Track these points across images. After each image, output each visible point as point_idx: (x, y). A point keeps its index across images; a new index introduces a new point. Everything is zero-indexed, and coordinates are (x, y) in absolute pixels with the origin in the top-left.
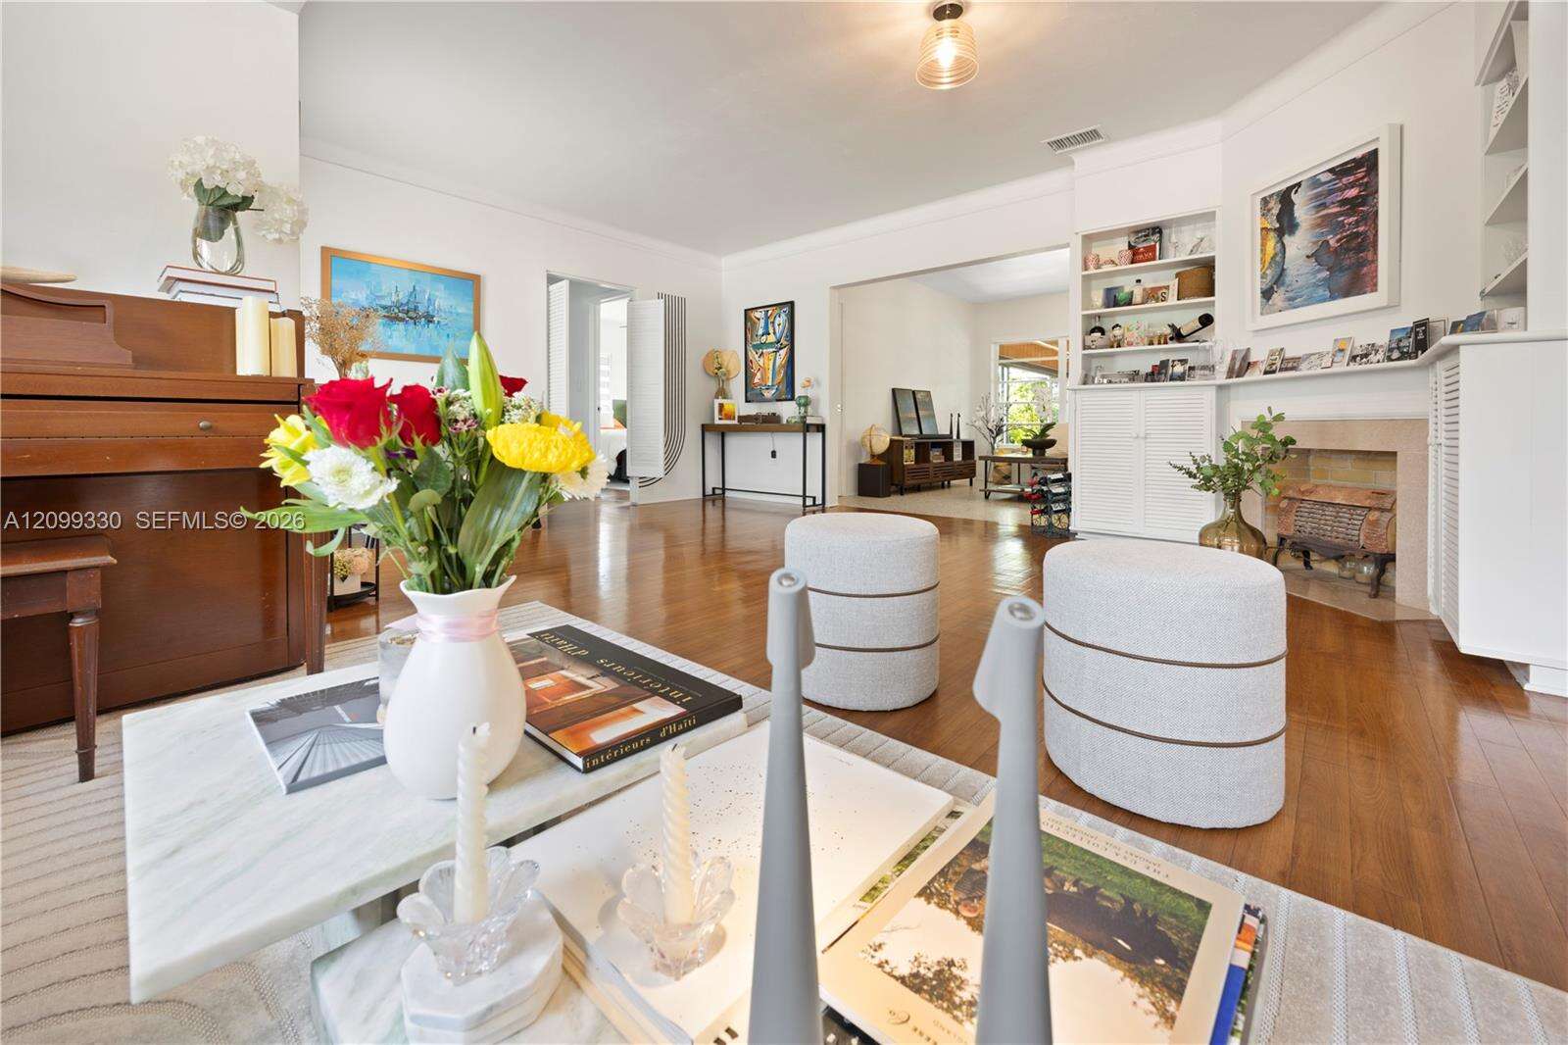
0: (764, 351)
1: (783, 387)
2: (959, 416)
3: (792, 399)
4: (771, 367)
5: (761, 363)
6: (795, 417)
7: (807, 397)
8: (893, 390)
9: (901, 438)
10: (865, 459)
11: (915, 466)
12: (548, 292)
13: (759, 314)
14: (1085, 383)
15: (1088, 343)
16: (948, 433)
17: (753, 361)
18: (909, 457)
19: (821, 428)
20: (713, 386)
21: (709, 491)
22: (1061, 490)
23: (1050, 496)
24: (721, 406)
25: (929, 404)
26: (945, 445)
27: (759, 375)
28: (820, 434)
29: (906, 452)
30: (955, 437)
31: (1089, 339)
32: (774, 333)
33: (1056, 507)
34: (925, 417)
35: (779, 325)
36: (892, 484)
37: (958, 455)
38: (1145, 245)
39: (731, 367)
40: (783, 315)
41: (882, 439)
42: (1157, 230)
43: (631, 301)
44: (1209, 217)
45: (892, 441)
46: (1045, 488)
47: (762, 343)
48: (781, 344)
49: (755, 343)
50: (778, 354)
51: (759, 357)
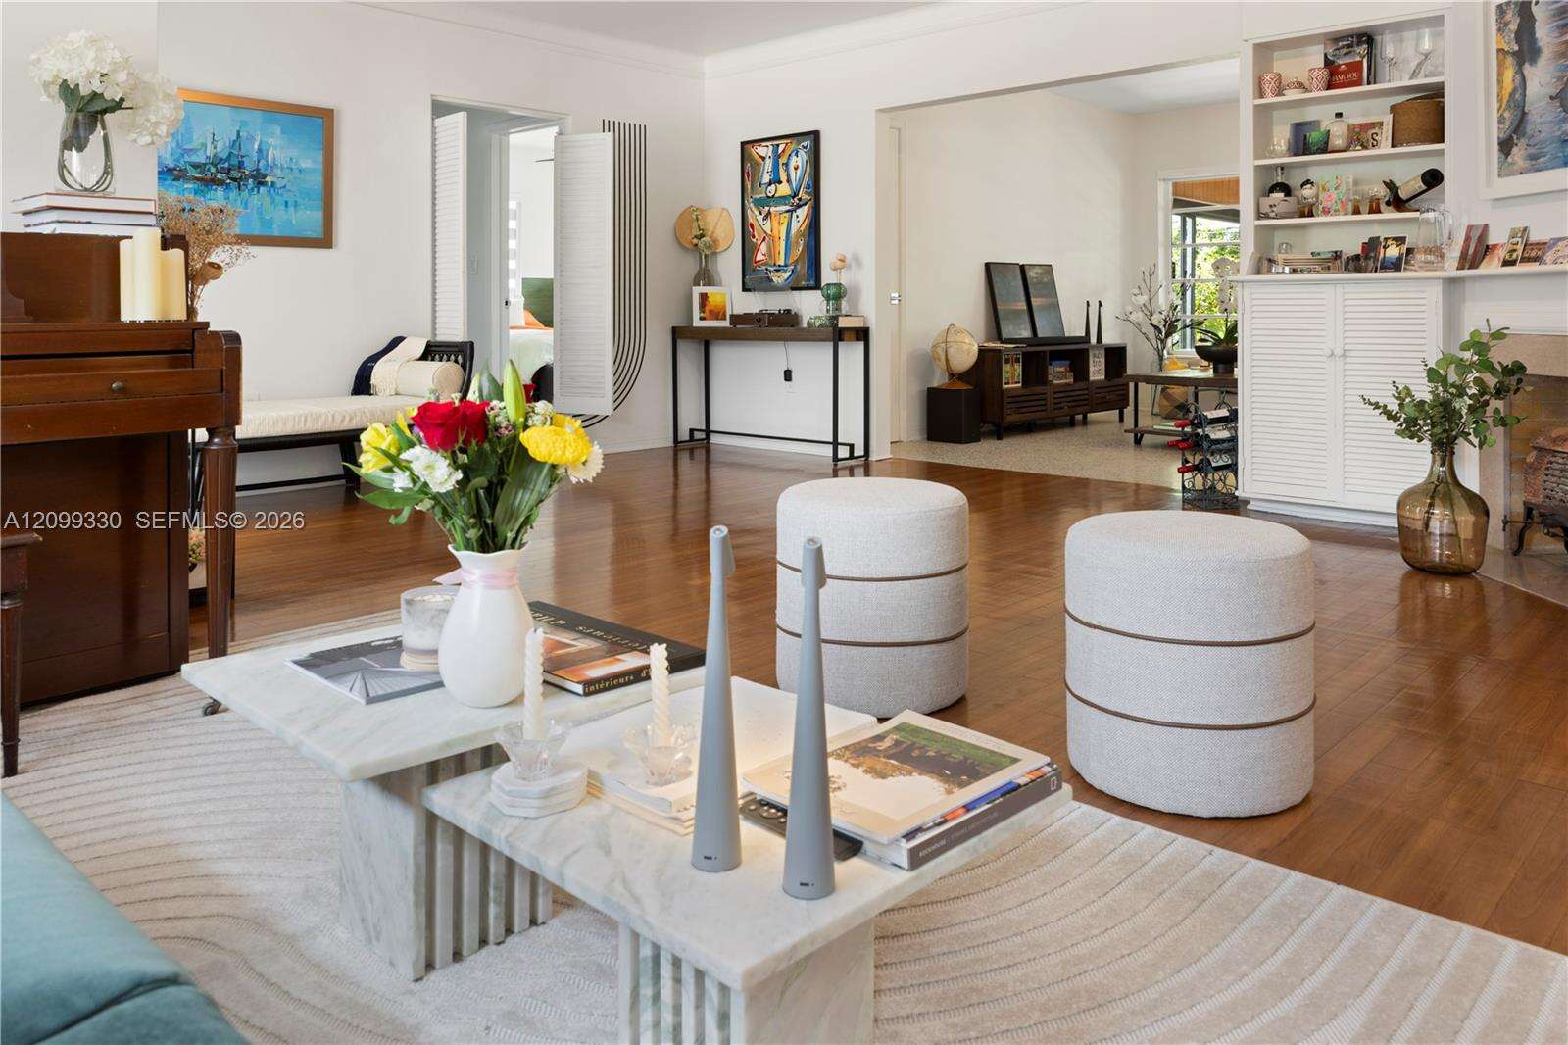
0: (773, 209)
1: (802, 268)
2: (1100, 304)
3: (817, 287)
4: (783, 237)
5: (768, 228)
6: (820, 317)
7: (838, 285)
8: (988, 265)
9: (998, 345)
10: (939, 380)
11: (1023, 392)
12: (434, 128)
13: (763, 150)
14: (1258, 273)
15: (1265, 209)
16: (1082, 334)
17: (756, 226)
18: (1012, 376)
19: (862, 335)
20: (691, 266)
21: (684, 435)
22: (1225, 434)
23: (1206, 445)
24: (704, 297)
25: (1050, 288)
26: (1075, 353)
27: (764, 248)
28: (861, 345)
29: (1006, 368)
30: (1093, 340)
31: (1266, 202)
32: (789, 181)
33: (1218, 461)
34: (1043, 308)
35: (796, 168)
36: (985, 422)
37: (1097, 370)
38: (1348, 60)
39: (720, 234)
40: (802, 153)
41: (966, 347)
42: (1366, 38)
43: (560, 134)
44: (1436, 21)
45: (982, 351)
46: (1200, 431)
47: (768, 197)
48: (800, 199)
49: (758, 197)
50: (794, 214)
51: (764, 219)
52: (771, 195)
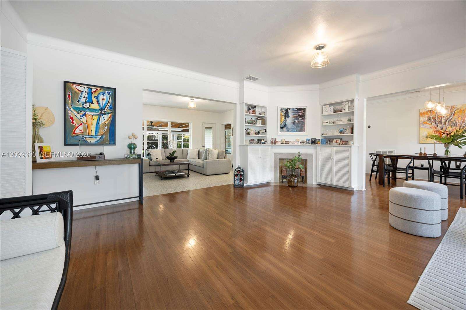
0: (87, 113)
1: (107, 137)
3: (114, 144)
4: (95, 124)
5: (84, 120)
13: (80, 88)
17: (75, 118)
24: (41, 148)
27: (81, 128)
32: (98, 103)
35: (103, 100)
38: (253, 110)
40: (106, 95)
42: (255, 107)
44: (265, 108)
47: (85, 108)
48: (106, 112)
49: (77, 106)
50: (102, 117)
51: (81, 116)
52: (86, 107)
